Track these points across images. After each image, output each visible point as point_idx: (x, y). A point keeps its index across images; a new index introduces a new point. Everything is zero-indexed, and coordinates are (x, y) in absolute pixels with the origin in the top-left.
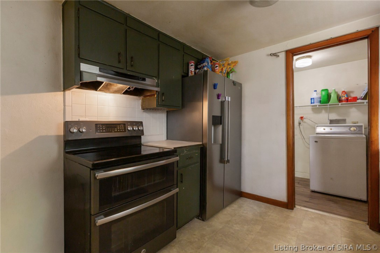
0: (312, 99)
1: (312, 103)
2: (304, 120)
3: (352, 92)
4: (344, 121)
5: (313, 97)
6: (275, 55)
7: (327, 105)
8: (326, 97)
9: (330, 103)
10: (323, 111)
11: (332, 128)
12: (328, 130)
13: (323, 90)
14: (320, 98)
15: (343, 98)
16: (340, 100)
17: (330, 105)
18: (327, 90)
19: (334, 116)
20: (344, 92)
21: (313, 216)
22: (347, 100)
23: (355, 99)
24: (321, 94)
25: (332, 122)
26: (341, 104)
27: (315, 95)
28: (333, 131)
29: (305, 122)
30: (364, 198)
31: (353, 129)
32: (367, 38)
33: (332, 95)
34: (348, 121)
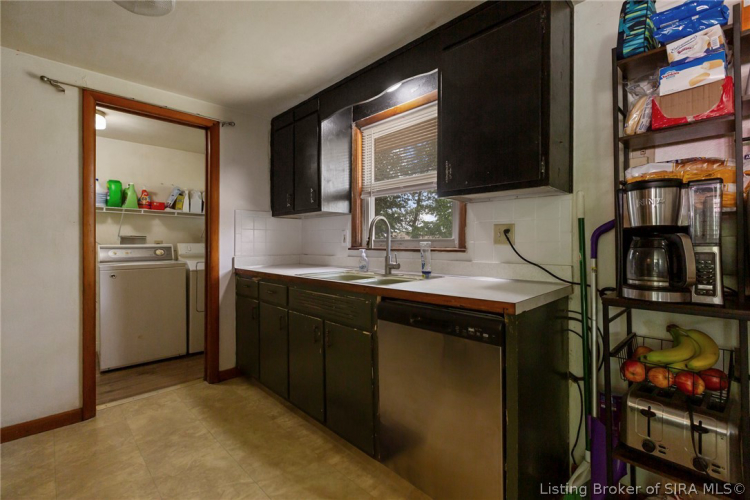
3: (155, 194)
4: (143, 239)
6: (55, 85)
7: (118, 210)
8: (119, 195)
9: (124, 207)
10: (109, 220)
11: (129, 251)
12: (121, 254)
13: (111, 181)
14: (106, 195)
15: (144, 202)
16: (140, 205)
17: (126, 210)
18: (119, 182)
19: (128, 231)
20: (145, 191)
21: (136, 407)
22: (150, 205)
23: (162, 206)
24: (109, 188)
25: (124, 240)
26: (145, 212)
28: (130, 255)
30: (183, 351)
31: (159, 252)
32: (206, 128)
33: (129, 193)
34: (148, 239)
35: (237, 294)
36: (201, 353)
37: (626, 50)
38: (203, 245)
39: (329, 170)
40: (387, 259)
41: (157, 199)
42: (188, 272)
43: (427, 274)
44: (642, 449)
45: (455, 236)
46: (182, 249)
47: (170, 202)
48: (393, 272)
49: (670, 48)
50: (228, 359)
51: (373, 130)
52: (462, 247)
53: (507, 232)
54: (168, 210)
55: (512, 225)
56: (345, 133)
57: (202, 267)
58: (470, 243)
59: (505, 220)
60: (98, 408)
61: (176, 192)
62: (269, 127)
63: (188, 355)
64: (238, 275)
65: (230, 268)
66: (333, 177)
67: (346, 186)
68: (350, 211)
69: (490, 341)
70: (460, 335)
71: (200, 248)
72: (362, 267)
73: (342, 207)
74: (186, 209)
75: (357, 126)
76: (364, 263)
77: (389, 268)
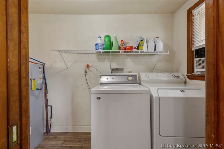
0: (96, 44)
1: (96, 50)
2: (90, 68)
4: (122, 70)
5: (97, 43)
7: (109, 52)
8: (109, 44)
9: (112, 50)
11: (114, 77)
12: (110, 79)
13: (106, 36)
14: (104, 45)
15: (122, 48)
16: (120, 49)
17: (112, 52)
18: (109, 37)
19: (115, 66)
20: (122, 41)
22: (125, 50)
23: (131, 48)
24: (105, 40)
25: (113, 70)
27: (99, 41)
28: (114, 80)
29: (91, 71)
31: (130, 78)
33: (114, 42)
34: (124, 70)
41: (129, 45)
46: (143, 76)
47: (136, 45)
54: (135, 50)
61: (139, 39)
74: (145, 49)
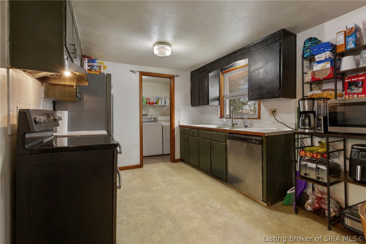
3: (150, 99)
6: (134, 72)
15: (148, 102)
16: (147, 104)
17: (143, 105)
20: (148, 98)
22: (150, 103)
23: (153, 103)
26: (148, 106)
30: (162, 153)
31: (152, 119)
32: (170, 78)
33: (144, 99)
34: (149, 115)
35: (180, 133)
36: (169, 154)
37: (305, 56)
38: (169, 117)
39: (212, 90)
40: (232, 121)
41: (152, 101)
42: (163, 126)
43: (246, 126)
44: (304, 175)
45: (257, 113)
46: (159, 118)
47: (155, 102)
48: (235, 126)
49: (316, 57)
50: (178, 156)
51: (227, 75)
52: (259, 117)
53: (274, 112)
54: (155, 105)
55: (276, 109)
56: (218, 76)
57: (169, 124)
58: (261, 116)
59: (274, 108)
60: (144, 165)
61: (157, 98)
62: (190, 75)
63: (163, 155)
64: (180, 126)
65: (178, 125)
66: (213, 92)
67: (218, 95)
68: (219, 104)
69: (258, 144)
70: (251, 143)
71: (169, 118)
72: (224, 124)
73: (217, 103)
74: (160, 104)
75: (222, 73)
76: (224, 123)
77: (233, 125)
